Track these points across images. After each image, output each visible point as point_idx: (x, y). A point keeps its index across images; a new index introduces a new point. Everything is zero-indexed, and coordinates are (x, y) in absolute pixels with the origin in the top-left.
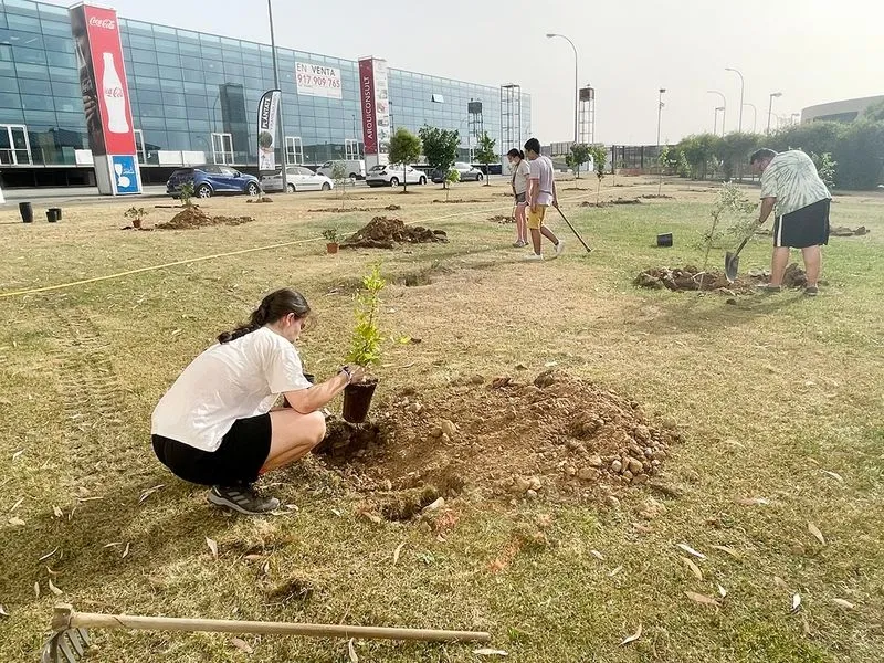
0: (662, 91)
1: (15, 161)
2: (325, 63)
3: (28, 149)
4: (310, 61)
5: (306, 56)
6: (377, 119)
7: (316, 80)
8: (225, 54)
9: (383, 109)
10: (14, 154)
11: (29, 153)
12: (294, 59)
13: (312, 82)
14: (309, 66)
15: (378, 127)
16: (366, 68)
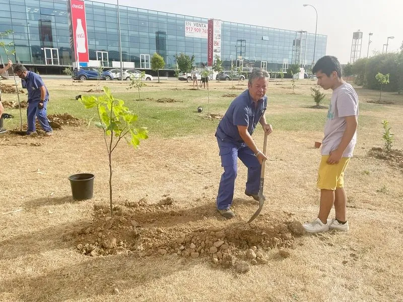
0: (370, 34)
1: (53, 63)
2: (201, 21)
3: (58, 58)
4: (193, 21)
5: (192, 18)
6: (214, 49)
7: (195, 30)
8: (150, 18)
9: (218, 44)
10: (52, 60)
11: (58, 60)
12: (185, 19)
13: (193, 30)
14: (192, 23)
15: (214, 53)
16: (211, 23)
